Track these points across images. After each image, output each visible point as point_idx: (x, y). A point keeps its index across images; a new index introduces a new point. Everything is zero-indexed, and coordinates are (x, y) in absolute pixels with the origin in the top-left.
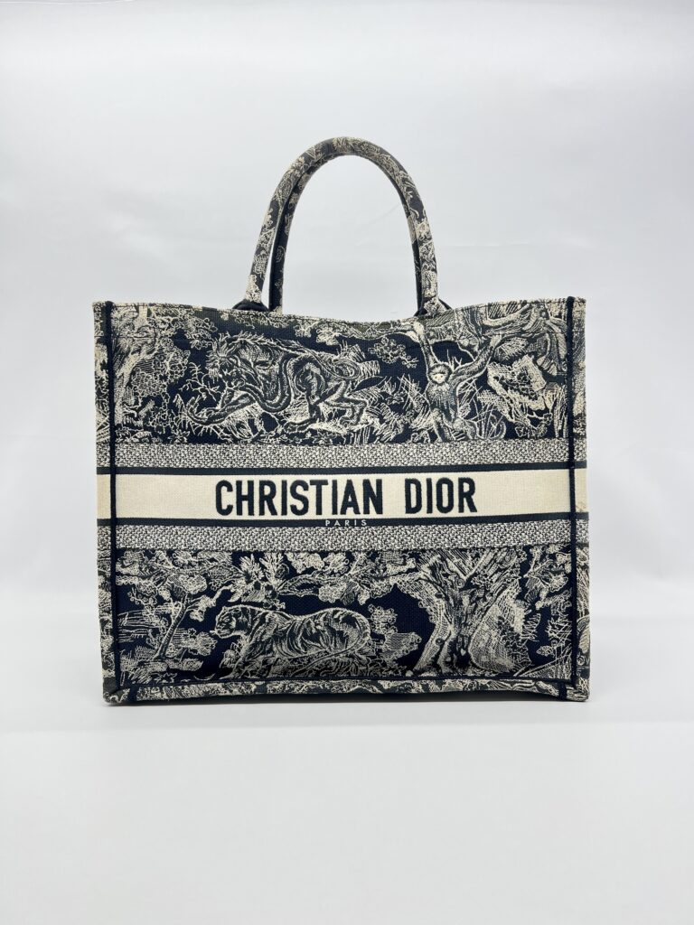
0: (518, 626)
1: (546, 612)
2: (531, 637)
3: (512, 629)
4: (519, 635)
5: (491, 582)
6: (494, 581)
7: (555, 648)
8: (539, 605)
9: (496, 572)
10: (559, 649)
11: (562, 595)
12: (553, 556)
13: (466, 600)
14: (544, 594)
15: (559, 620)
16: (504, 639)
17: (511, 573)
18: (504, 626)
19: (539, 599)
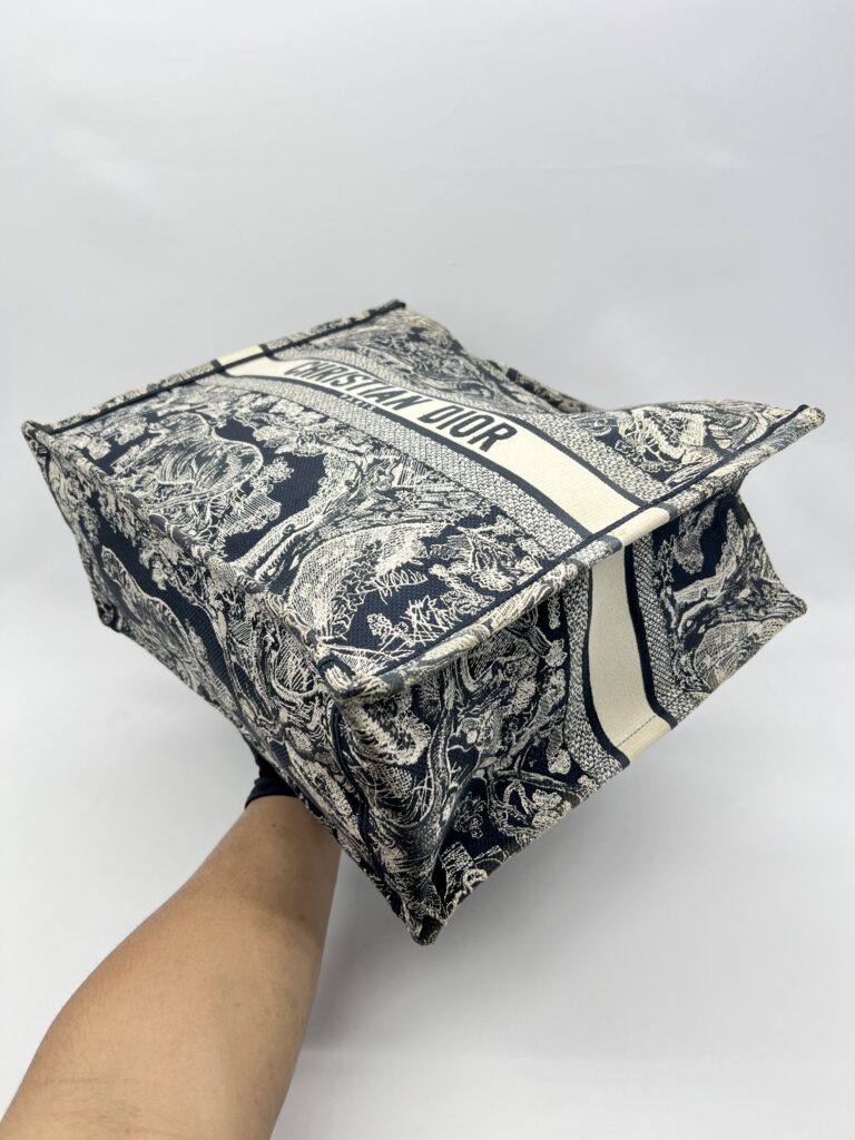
0: (385, 565)
1: (436, 587)
2: (384, 590)
3: (374, 563)
4: (374, 575)
5: (417, 506)
6: (421, 507)
7: (396, 635)
8: (436, 570)
9: (433, 503)
10: (399, 641)
11: (481, 598)
12: (520, 554)
13: (368, 503)
14: (459, 568)
15: (443, 611)
16: (353, 568)
17: (450, 515)
18: (370, 554)
19: (447, 565)
